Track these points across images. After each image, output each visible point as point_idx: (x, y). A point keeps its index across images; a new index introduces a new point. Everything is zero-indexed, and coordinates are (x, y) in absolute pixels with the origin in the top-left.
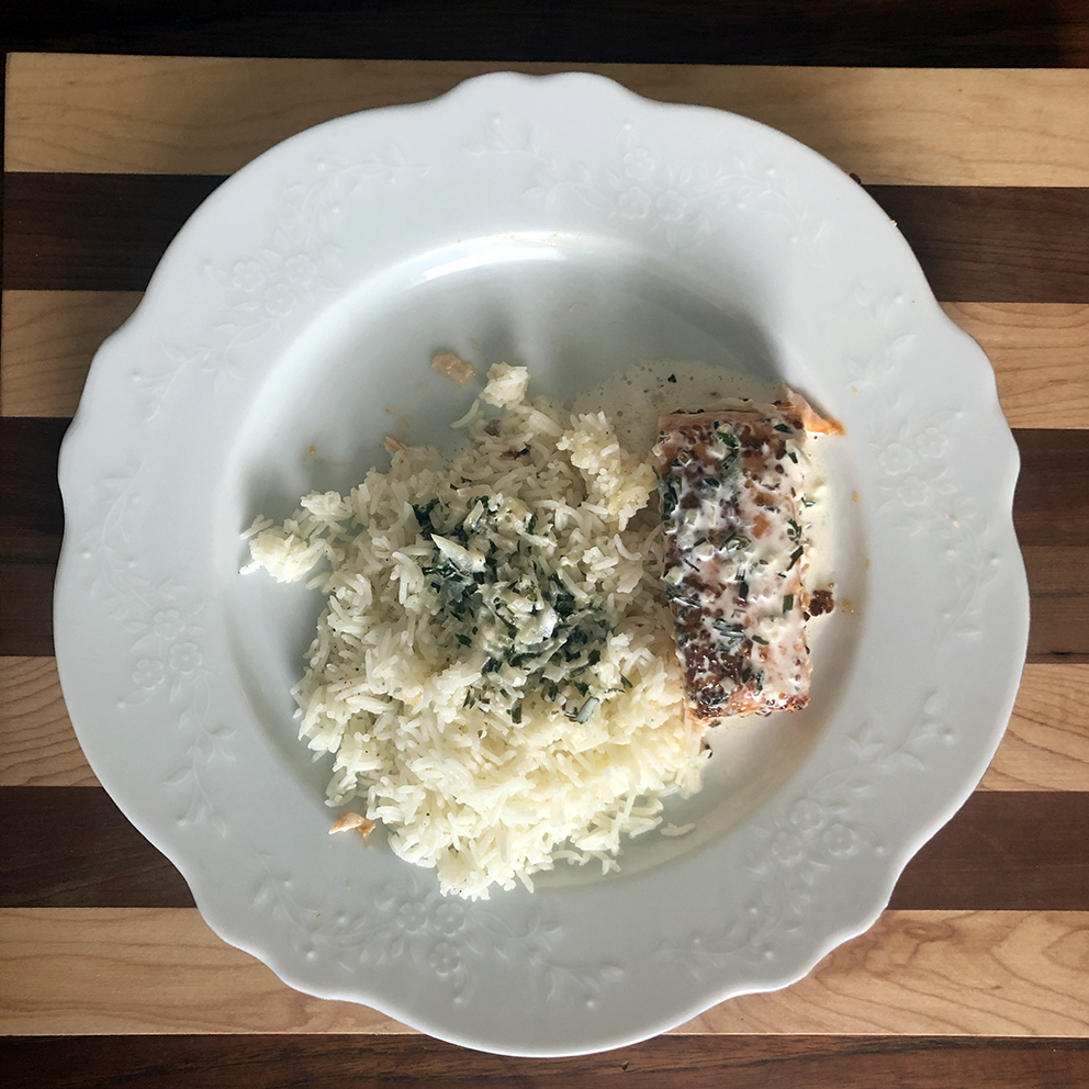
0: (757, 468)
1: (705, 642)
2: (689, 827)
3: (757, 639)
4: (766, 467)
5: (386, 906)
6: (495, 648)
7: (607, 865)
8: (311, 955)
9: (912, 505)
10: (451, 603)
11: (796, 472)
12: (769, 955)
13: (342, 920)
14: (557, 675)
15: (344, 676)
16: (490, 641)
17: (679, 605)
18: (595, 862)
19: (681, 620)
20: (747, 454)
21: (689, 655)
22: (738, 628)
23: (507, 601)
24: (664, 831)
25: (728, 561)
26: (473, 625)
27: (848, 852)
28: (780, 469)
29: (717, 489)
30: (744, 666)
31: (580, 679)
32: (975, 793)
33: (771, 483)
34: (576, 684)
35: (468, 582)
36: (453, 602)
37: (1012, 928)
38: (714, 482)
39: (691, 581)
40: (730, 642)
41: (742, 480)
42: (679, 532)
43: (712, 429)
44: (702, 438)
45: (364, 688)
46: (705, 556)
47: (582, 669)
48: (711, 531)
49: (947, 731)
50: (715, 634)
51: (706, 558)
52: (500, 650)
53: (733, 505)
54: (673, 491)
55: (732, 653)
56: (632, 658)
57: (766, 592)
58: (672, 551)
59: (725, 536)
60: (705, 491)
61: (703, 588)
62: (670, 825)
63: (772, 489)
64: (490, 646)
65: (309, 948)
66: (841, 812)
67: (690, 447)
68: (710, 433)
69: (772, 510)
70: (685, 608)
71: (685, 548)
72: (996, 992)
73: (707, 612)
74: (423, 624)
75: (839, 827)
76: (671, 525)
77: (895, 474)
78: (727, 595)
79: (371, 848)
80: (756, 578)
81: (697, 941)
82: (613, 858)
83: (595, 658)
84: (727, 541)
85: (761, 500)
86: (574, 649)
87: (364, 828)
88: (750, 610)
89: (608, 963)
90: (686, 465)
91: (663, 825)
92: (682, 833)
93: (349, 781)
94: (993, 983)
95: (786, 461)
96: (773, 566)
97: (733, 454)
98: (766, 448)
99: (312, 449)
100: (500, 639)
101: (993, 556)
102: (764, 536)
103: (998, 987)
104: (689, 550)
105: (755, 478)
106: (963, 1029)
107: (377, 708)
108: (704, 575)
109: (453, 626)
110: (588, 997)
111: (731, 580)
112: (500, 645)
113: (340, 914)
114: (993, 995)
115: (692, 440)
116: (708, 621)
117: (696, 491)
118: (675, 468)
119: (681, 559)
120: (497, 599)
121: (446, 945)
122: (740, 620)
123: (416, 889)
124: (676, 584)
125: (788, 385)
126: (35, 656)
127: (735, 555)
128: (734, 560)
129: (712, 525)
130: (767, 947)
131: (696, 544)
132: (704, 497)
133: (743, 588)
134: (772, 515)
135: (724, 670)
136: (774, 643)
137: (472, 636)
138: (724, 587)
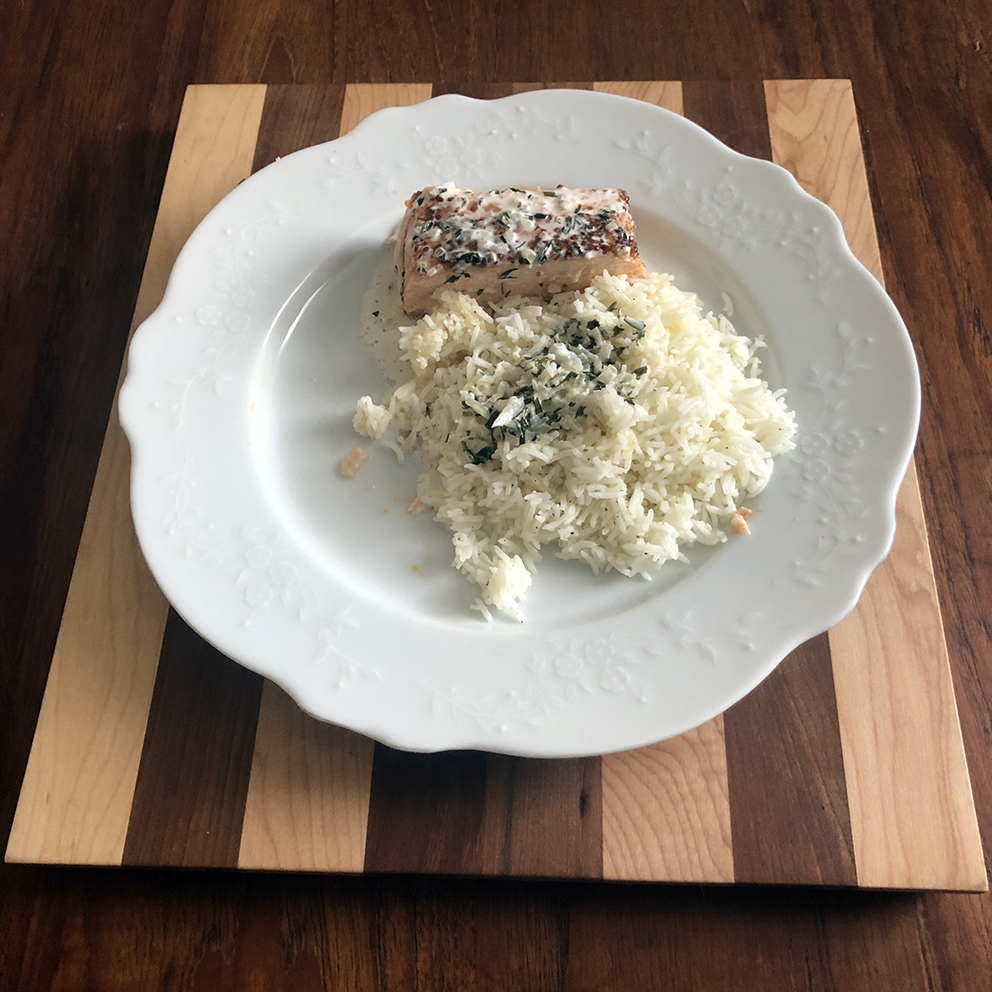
0: (450, 210)
1: (579, 238)
2: (725, 297)
3: (576, 211)
4: (448, 207)
5: (810, 491)
6: (586, 387)
7: (760, 343)
8: (859, 538)
9: (480, 159)
10: (550, 424)
11: (453, 190)
12: (815, 230)
13: (825, 520)
14: (607, 347)
15: (612, 521)
16: (581, 391)
17: (551, 253)
18: (759, 353)
19: (563, 252)
20: (438, 217)
21: (590, 248)
22: (569, 219)
23: (548, 378)
24: (730, 314)
25: (518, 224)
26: (567, 407)
27: (733, 188)
28: (450, 200)
29: (464, 230)
30: (598, 218)
31: (611, 333)
32: (685, 116)
33: (462, 202)
34: (615, 335)
35: (532, 408)
36: (549, 423)
37: (782, 131)
38: (458, 232)
39: (533, 245)
40: (579, 224)
41: (458, 217)
42: (495, 252)
43: (418, 239)
44: (425, 243)
45: (622, 501)
46: (513, 238)
47: (602, 333)
48: (495, 234)
49: (643, 134)
50: (572, 232)
51: (515, 237)
52: (587, 383)
53: (476, 223)
54: (463, 257)
55: (588, 223)
56: (593, 301)
57: (542, 204)
58: (509, 259)
59: (500, 227)
60: (465, 238)
61: (538, 239)
62: (725, 309)
63: (465, 203)
64: (585, 391)
65: (853, 541)
66: (705, 197)
67: (430, 250)
68: (421, 240)
69: (480, 202)
70: (554, 248)
71: (508, 250)
72: (828, 138)
73: (556, 237)
74: (567, 444)
75: (716, 196)
76: (490, 259)
77: (457, 169)
78: (543, 225)
79: (760, 507)
80: (531, 210)
81: (811, 277)
82: (754, 341)
83: (594, 324)
84: (503, 224)
85: (473, 208)
86: (587, 341)
87: (744, 514)
88: (555, 214)
89: (836, 332)
90: (444, 251)
91: (726, 315)
92: (730, 300)
93: (704, 527)
94: (822, 141)
95: (444, 196)
96: (524, 201)
97: (437, 224)
98: (434, 208)
99: (415, 568)
100: (579, 383)
101: (518, 110)
102: (500, 207)
103: (825, 138)
104: (509, 246)
105: (456, 211)
106: (858, 156)
107: (638, 497)
108: (530, 238)
109: (568, 420)
110: (865, 342)
111: (533, 223)
112: (584, 383)
113: (820, 522)
114: (831, 141)
115: (426, 249)
116: (563, 237)
117: (464, 244)
118: (446, 258)
119: (516, 252)
120: (546, 385)
121: (837, 445)
122: (563, 219)
123: (793, 472)
124: (535, 254)
125: (387, 240)
126: (602, 836)
127: (514, 219)
128: (517, 220)
129: (491, 234)
130: (810, 232)
131: (505, 242)
132: (469, 238)
133: (539, 217)
134: (485, 202)
135: (601, 229)
136: (579, 202)
137: (577, 406)
138: (538, 227)
